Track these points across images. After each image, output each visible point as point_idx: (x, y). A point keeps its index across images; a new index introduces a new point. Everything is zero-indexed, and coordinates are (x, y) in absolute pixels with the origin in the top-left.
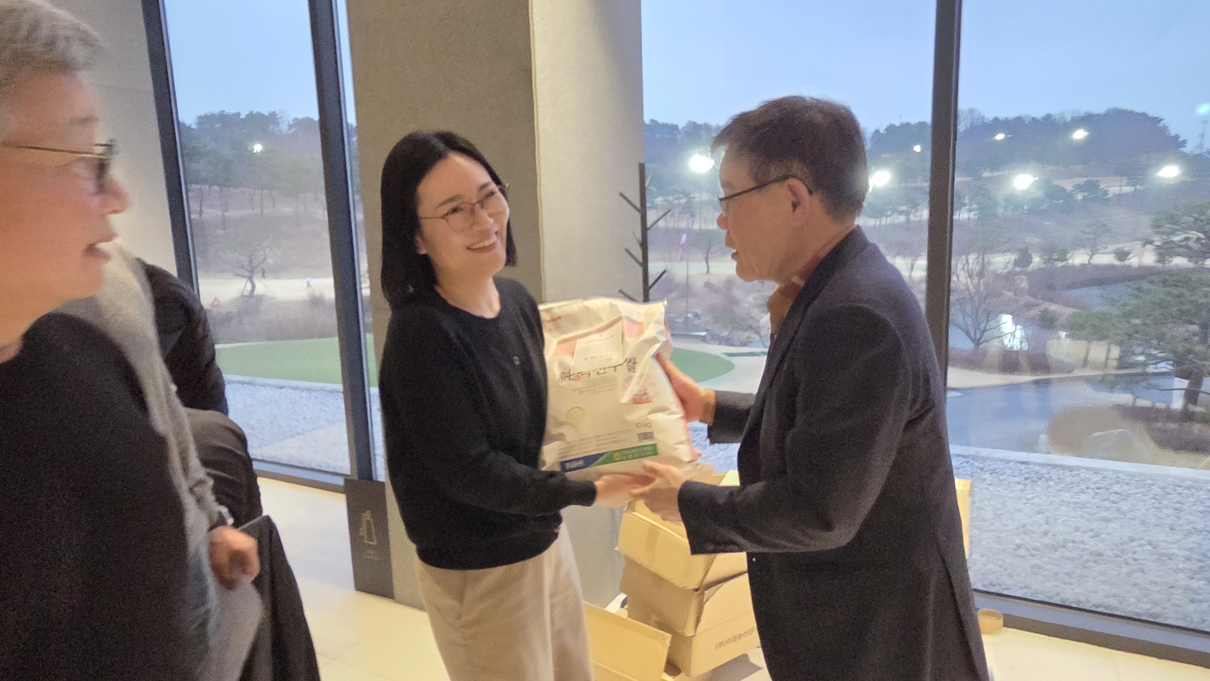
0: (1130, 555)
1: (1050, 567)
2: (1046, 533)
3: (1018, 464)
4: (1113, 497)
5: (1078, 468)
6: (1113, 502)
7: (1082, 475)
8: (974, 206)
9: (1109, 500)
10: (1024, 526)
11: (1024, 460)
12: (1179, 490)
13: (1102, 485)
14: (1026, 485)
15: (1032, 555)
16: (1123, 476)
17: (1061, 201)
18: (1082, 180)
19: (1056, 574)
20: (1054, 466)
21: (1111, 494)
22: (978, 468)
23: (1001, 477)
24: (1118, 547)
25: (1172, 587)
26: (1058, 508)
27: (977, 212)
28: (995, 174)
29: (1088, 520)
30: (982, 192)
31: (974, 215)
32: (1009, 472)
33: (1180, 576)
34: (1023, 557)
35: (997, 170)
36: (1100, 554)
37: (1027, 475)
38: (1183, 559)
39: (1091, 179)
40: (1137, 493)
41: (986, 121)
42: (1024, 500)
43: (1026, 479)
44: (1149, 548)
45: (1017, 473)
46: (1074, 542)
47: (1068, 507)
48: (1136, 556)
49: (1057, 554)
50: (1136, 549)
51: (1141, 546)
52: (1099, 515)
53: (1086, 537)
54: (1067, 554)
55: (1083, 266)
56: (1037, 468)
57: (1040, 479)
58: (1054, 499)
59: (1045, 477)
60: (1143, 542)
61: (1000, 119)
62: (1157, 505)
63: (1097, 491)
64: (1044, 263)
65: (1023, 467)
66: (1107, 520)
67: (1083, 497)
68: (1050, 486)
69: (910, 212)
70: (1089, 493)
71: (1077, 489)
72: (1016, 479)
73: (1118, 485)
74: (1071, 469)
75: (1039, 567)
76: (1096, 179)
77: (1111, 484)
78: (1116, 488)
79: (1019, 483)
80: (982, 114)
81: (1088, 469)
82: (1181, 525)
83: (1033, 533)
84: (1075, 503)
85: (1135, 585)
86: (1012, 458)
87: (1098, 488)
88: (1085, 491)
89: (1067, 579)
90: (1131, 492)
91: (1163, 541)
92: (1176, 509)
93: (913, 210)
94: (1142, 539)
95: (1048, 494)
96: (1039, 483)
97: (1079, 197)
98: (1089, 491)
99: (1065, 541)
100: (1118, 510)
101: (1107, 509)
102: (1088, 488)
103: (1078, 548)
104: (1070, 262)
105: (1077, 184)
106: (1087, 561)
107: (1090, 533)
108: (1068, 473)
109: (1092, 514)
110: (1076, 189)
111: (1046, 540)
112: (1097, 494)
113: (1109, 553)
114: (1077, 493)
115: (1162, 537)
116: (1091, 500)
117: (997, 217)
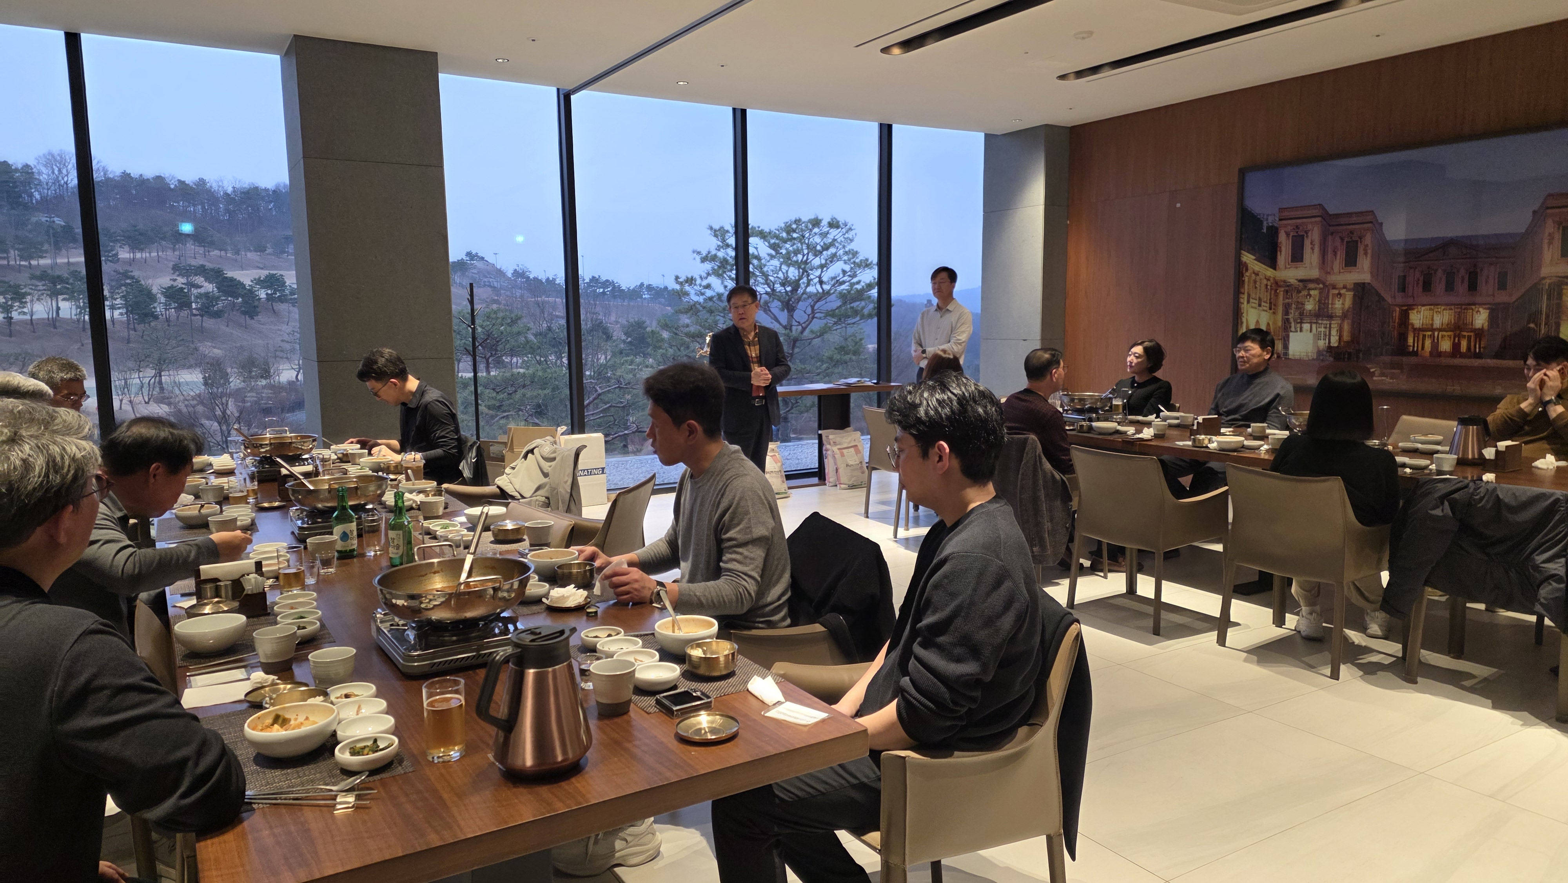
17: (240, 300)
18: (263, 274)
28: (138, 255)
30: (128, 281)
31: (121, 314)
39: (274, 272)
76: (280, 272)
93: (17, 304)
97: (262, 294)
105: (257, 277)
110: (256, 284)
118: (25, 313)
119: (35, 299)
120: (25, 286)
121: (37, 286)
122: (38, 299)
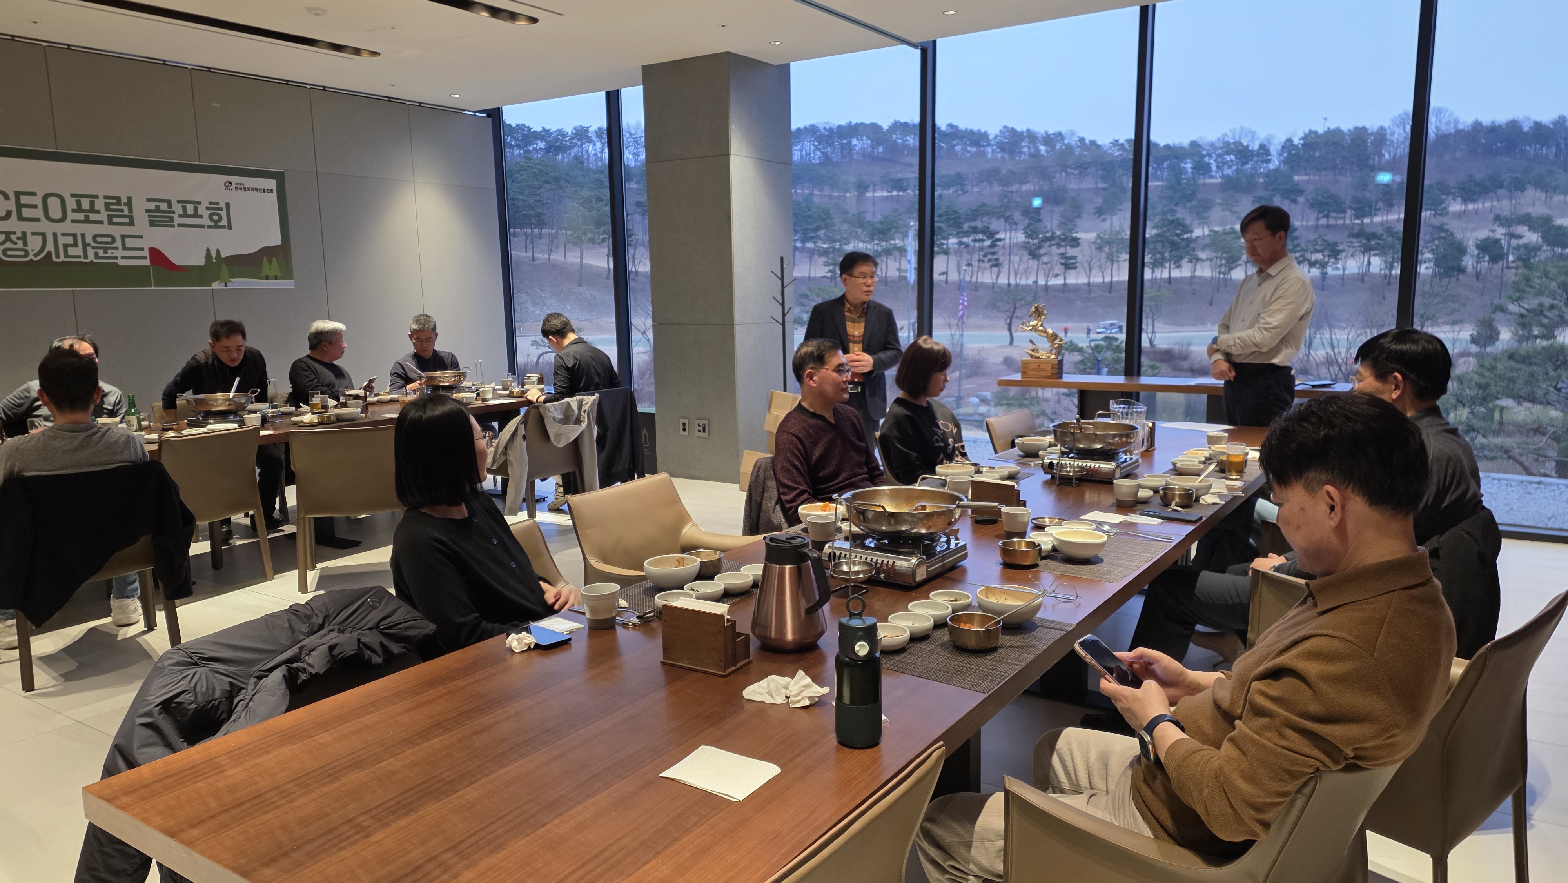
31: (1427, 268)
41: (1461, 127)
61: (1484, 124)
80: (1454, 116)
118: (1337, 269)
119: (1349, 255)
120: (1342, 243)
121: (1352, 243)
122: (1352, 256)
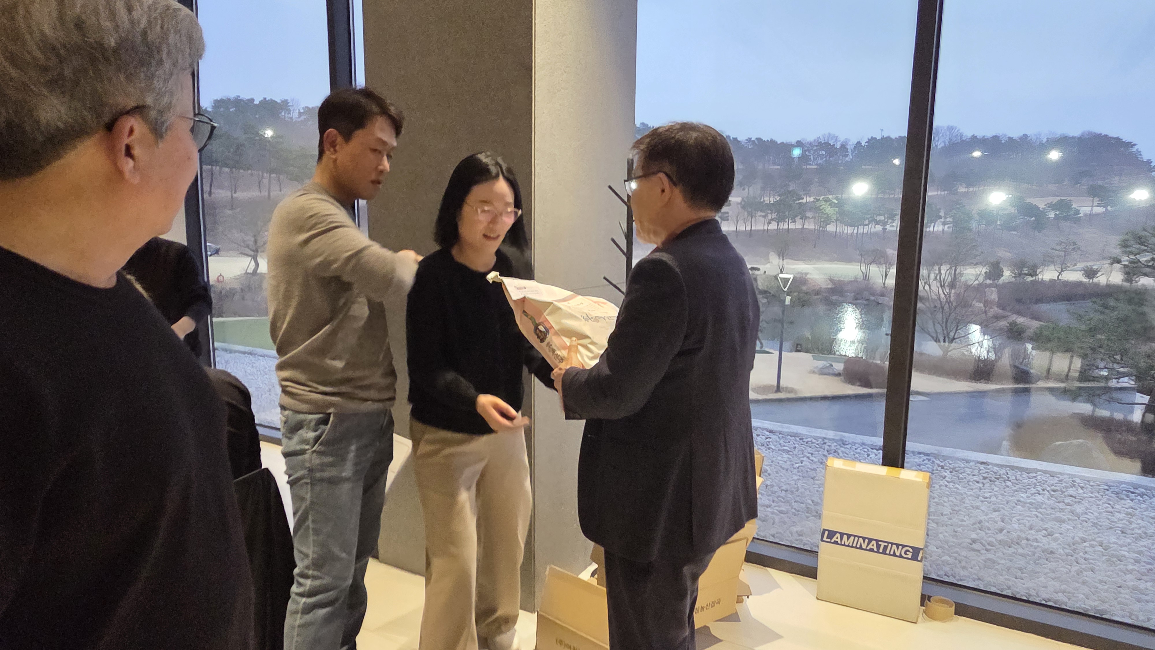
0: (1081, 554)
1: (1003, 562)
2: (1001, 531)
3: (978, 465)
4: (1068, 500)
5: (1036, 471)
6: (1068, 504)
7: (1039, 478)
8: (948, 219)
9: (1063, 502)
10: (980, 522)
11: (985, 461)
12: (1132, 496)
13: (1058, 488)
14: (984, 484)
15: (987, 550)
16: (1078, 481)
17: (1034, 218)
18: (1055, 200)
19: (1009, 569)
20: (1012, 468)
21: (1065, 496)
22: (939, 466)
23: (961, 476)
24: (1070, 546)
25: (1120, 587)
26: (1014, 507)
27: (952, 225)
29: (1042, 520)
31: (948, 228)
32: (968, 471)
33: (1129, 577)
34: (978, 551)
35: (973, 186)
36: (1052, 552)
37: (985, 475)
38: (1133, 561)
39: (1064, 198)
40: (1091, 497)
41: (964, 139)
42: (981, 498)
43: (985, 478)
44: (1100, 548)
45: (976, 472)
46: (1028, 540)
47: (1023, 507)
48: (1087, 556)
49: (1012, 550)
50: (1087, 549)
51: (1092, 546)
52: (1053, 516)
53: (1039, 536)
54: (1020, 551)
55: (1052, 281)
56: (996, 469)
57: (998, 479)
58: (1011, 498)
59: (1002, 478)
60: (1094, 543)
61: (978, 137)
62: (1110, 509)
63: (1053, 493)
64: (1015, 277)
65: (982, 467)
66: (1061, 521)
67: (1039, 498)
68: (1008, 487)
69: (887, 222)
70: (1044, 494)
71: (1034, 491)
72: (975, 478)
73: (1074, 489)
74: (1028, 471)
75: (994, 562)
76: (1069, 198)
77: (1067, 487)
78: (1071, 491)
79: (978, 482)
80: (960, 132)
81: (1045, 472)
82: (1133, 529)
83: (989, 529)
84: (1031, 503)
85: (1084, 583)
86: (972, 459)
87: (1054, 491)
88: (1041, 492)
89: (1019, 574)
90: (1085, 495)
91: (1114, 543)
92: (1127, 514)
93: (890, 221)
94: (1094, 540)
95: (1005, 494)
96: (997, 483)
97: (1052, 215)
98: (1046, 492)
99: (1019, 537)
100: (1072, 512)
101: (1062, 510)
102: (1043, 490)
103: (1031, 546)
104: (1040, 277)
105: (1050, 202)
106: (1040, 558)
107: (1044, 532)
108: (1025, 475)
109: (1047, 514)
110: (1049, 207)
111: (1000, 537)
112: (1052, 496)
113: (1061, 551)
114: (1032, 494)
115: (1113, 539)
116: (1046, 501)
117: (970, 230)
